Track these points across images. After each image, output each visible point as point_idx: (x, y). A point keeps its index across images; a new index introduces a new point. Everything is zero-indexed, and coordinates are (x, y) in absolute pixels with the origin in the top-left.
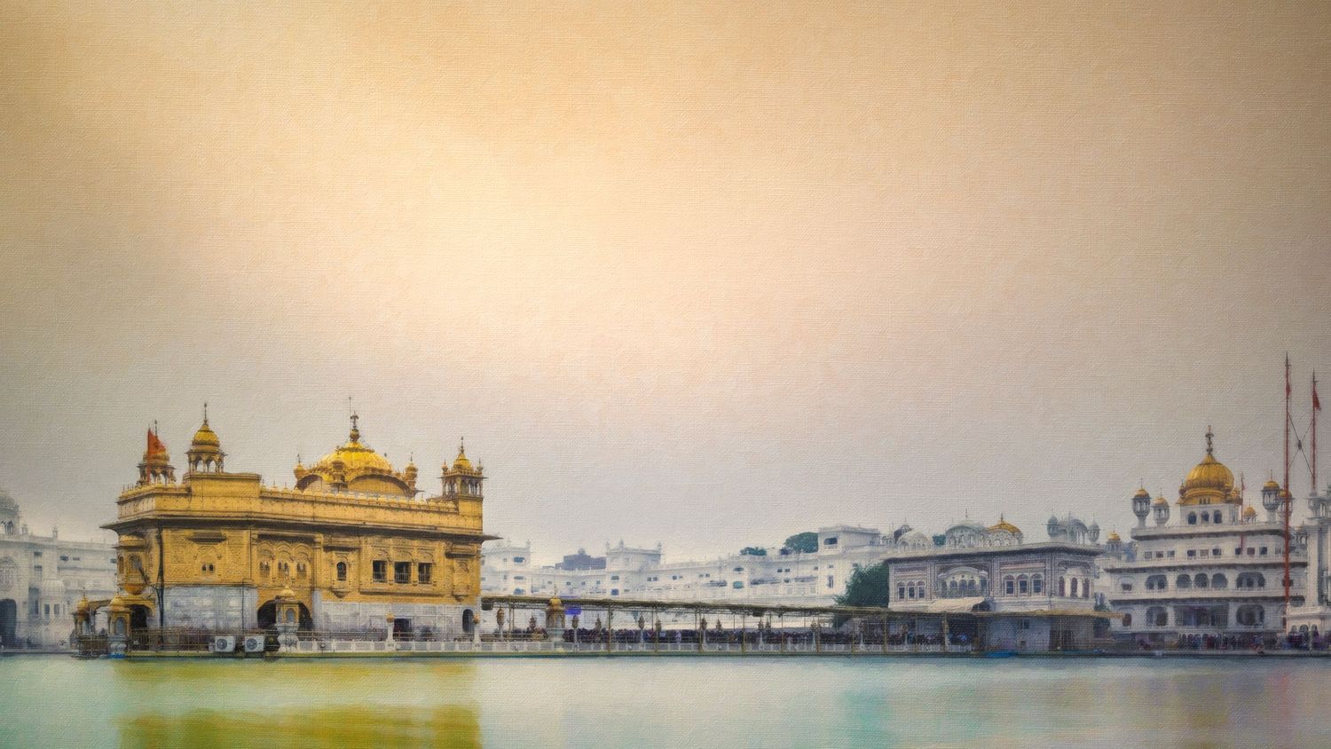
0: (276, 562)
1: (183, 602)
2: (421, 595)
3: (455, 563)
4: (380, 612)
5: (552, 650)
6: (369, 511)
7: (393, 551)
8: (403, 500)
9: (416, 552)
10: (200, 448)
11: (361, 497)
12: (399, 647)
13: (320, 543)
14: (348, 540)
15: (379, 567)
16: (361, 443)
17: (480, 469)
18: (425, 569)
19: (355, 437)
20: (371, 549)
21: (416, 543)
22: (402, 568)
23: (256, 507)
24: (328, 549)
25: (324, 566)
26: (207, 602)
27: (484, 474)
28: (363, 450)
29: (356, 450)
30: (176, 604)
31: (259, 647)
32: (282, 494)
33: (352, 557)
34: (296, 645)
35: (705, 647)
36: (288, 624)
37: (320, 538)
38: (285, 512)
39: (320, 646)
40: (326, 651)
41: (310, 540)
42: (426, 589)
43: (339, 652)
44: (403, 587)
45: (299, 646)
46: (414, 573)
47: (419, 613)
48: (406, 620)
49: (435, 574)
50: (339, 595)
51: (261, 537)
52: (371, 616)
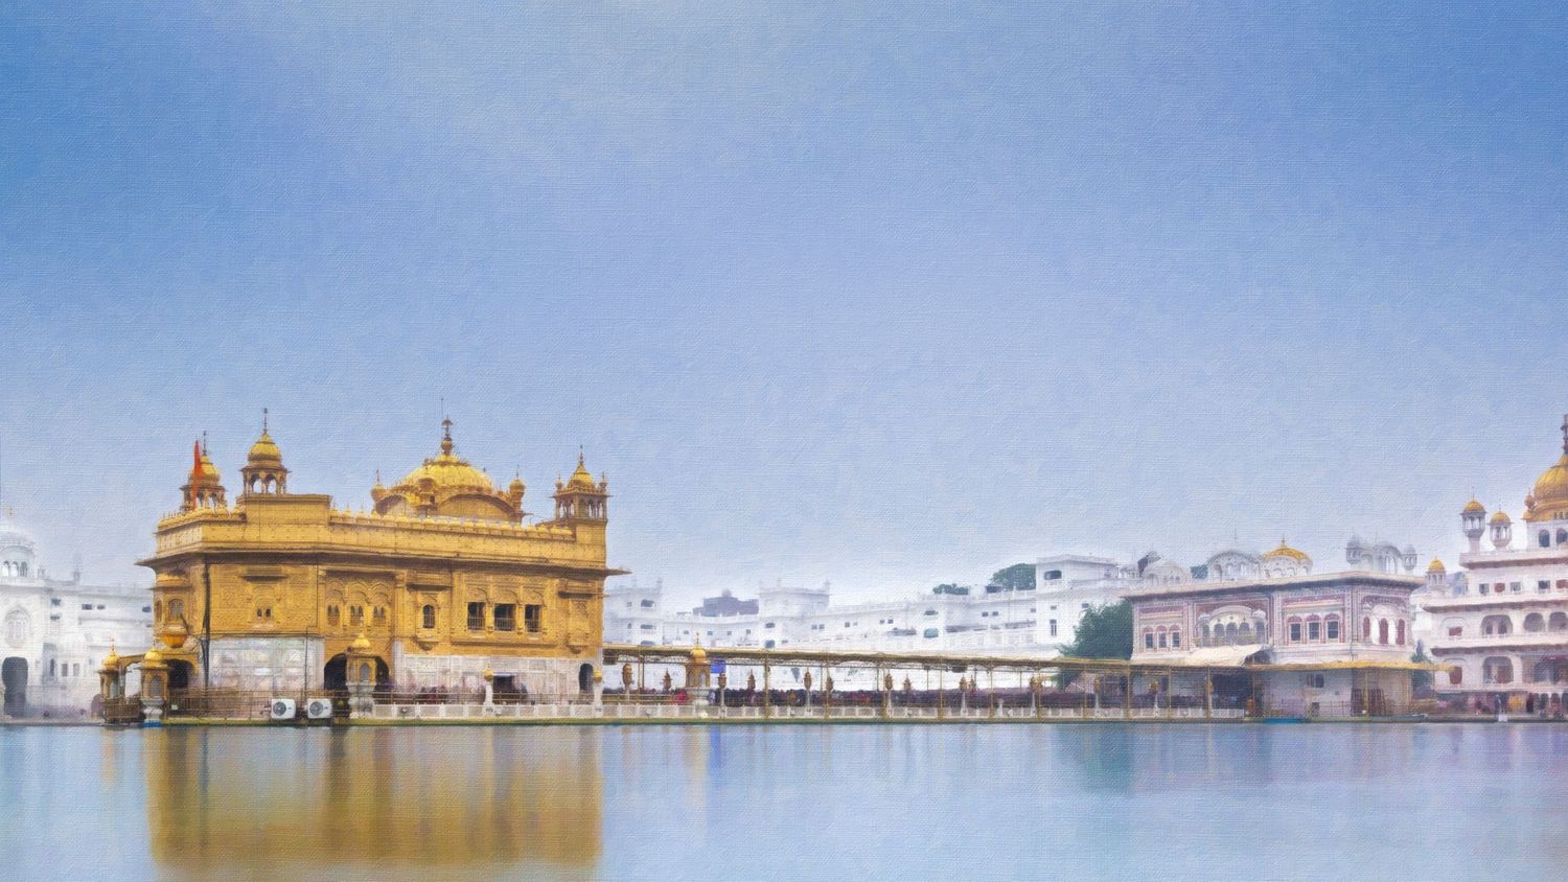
0: (348, 605)
1: (231, 655)
2: (527, 646)
3: (570, 605)
4: (476, 668)
5: (694, 716)
6: (464, 540)
7: (494, 591)
8: (506, 525)
9: (523, 592)
10: (257, 464)
11: (455, 521)
12: (500, 712)
13: (403, 580)
14: (436, 576)
15: (475, 609)
16: (454, 455)
17: (604, 485)
18: (532, 612)
19: (447, 448)
20: (465, 588)
21: (522, 580)
22: (504, 612)
23: (323, 536)
24: (412, 588)
25: (407, 610)
26: (262, 656)
27: (608, 491)
28: (457, 464)
29: (449, 463)
30: (224, 660)
31: (326, 713)
32: (358, 519)
33: (441, 597)
34: (370, 710)
35: (891, 712)
36: (362, 684)
37: (403, 574)
38: (361, 543)
39: (402, 712)
40: (408, 718)
41: (390, 577)
42: (534, 638)
43: (424, 718)
44: (506, 636)
45: (374, 711)
46: (520, 617)
47: (525, 669)
48: (511, 678)
49: (545, 619)
50: (425, 646)
51: (330, 573)
52: (464, 673)
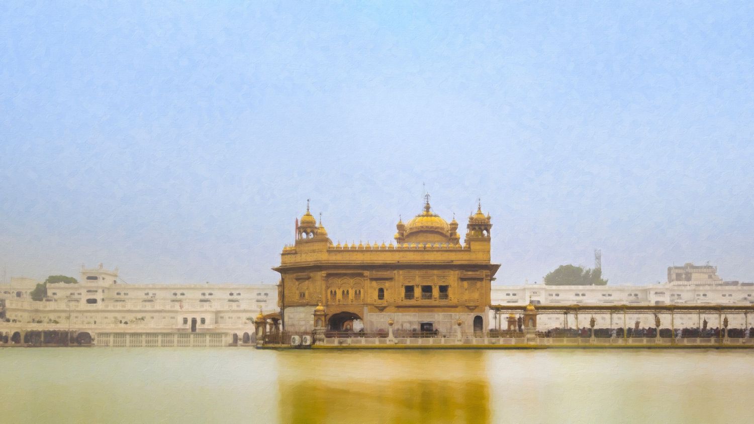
0: (341, 290)
1: (292, 316)
2: (439, 307)
3: (465, 284)
4: (411, 320)
5: (525, 344)
6: (401, 254)
7: (418, 280)
9: (435, 280)
10: (305, 225)
11: (413, 245)
12: (397, 341)
13: (367, 276)
14: (385, 273)
15: (409, 290)
16: (431, 212)
17: (489, 218)
18: (443, 289)
19: (428, 208)
20: (401, 279)
21: (436, 272)
22: (427, 290)
23: (324, 257)
24: (372, 279)
25: (370, 291)
26: (302, 315)
27: (491, 222)
28: (431, 216)
29: (427, 216)
30: (289, 318)
31: (308, 343)
32: (344, 248)
33: (387, 284)
34: (323, 340)
35: (727, 341)
36: (317, 328)
37: (367, 273)
38: (344, 259)
39: (341, 343)
40: (344, 345)
41: (361, 275)
42: (443, 302)
43: (353, 345)
44: (426, 302)
45: (325, 341)
46: (436, 292)
47: (438, 319)
48: (430, 324)
49: (450, 292)
50: (382, 309)
51: (329, 276)
52: (402, 322)
